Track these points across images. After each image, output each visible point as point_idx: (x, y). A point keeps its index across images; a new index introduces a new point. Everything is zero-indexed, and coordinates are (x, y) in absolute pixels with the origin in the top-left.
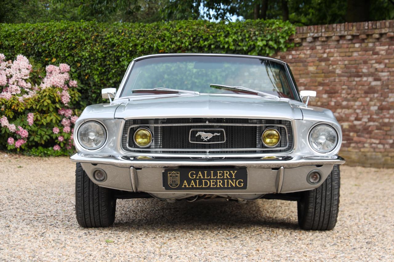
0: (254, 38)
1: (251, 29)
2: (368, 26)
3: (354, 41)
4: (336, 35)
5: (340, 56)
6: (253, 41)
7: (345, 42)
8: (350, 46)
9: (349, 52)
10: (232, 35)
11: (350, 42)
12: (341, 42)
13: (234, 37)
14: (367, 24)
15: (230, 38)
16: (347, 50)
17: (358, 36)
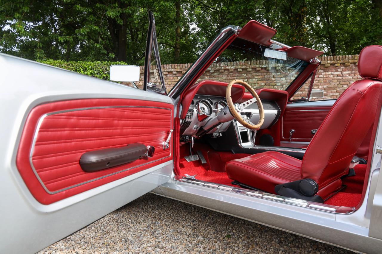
0: (106, 72)
1: (103, 67)
2: (188, 66)
3: (177, 75)
4: (166, 71)
5: (168, 84)
6: (105, 74)
7: (171, 76)
8: (174, 78)
9: (174, 81)
10: (89, 70)
11: (175, 76)
12: (168, 76)
13: (91, 71)
14: (187, 65)
15: (88, 72)
16: (173, 80)
17: (181, 72)
